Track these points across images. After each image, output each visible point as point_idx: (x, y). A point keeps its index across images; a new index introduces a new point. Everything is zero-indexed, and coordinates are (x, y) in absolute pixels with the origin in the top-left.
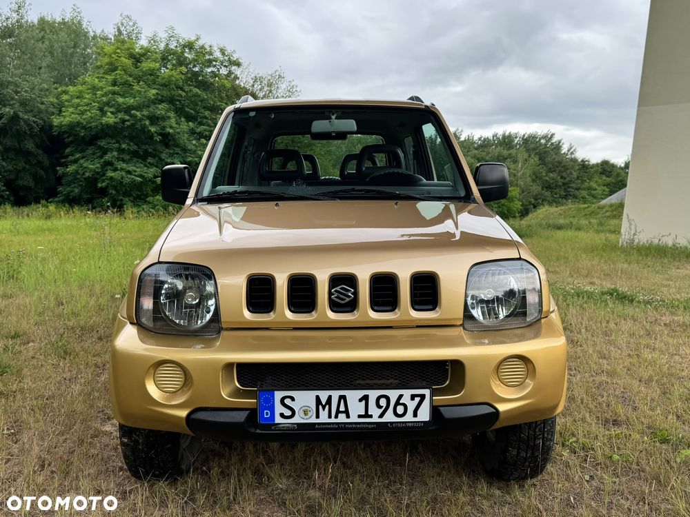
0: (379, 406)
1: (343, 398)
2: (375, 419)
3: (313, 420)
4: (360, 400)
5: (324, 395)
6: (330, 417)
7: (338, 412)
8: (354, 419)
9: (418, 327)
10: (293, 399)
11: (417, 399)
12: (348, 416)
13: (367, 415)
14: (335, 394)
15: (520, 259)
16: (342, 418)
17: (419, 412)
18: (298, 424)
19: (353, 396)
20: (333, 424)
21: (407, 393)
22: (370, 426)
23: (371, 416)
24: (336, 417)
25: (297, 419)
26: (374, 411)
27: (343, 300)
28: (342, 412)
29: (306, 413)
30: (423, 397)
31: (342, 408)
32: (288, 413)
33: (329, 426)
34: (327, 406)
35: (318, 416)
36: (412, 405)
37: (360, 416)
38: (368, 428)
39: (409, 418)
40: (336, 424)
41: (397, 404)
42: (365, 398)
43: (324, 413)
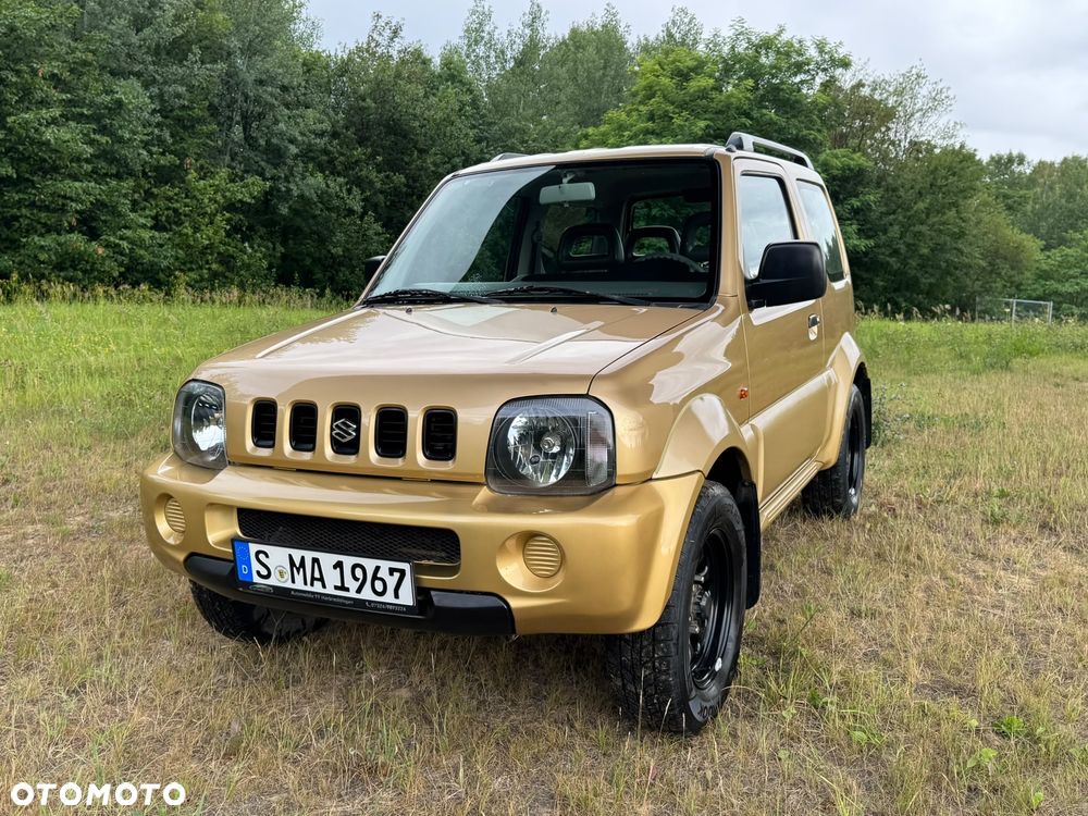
0: (356, 579)
1: (315, 560)
2: (352, 594)
3: (289, 585)
4: (335, 567)
5: (297, 554)
6: (306, 584)
7: (313, 579)
8: (330, 590)
9: (433, 481)
10: (267, 556)
11: (397, 575)
12: (324, 586)
13: (343, 588)
14: (309, 555)
15: (586, 396)
16: (317, 587)
17: (400, 592)
18: (274, 588)
19: (328, 560)
20: (309, 592)
21: (385, 565)
22: (347, 602)
23: (347, 590)
24: (312, 585)
25: (272, 581)
26: (352, 585)
27: (343, 437)
28: (317, 579)
29: (281, 574)
30: (403, 572)
31: (317, 575)
32: (264, 572)
33: (306, 595)
34: (301, 570)
35: (293, 581)
36: (392, 581)
37: (336, 588)
38: (344, 605)
39: (389, 598)
40: (313, 593)
41: (375, 577)
42: (339, 565)
43: (299, 578)
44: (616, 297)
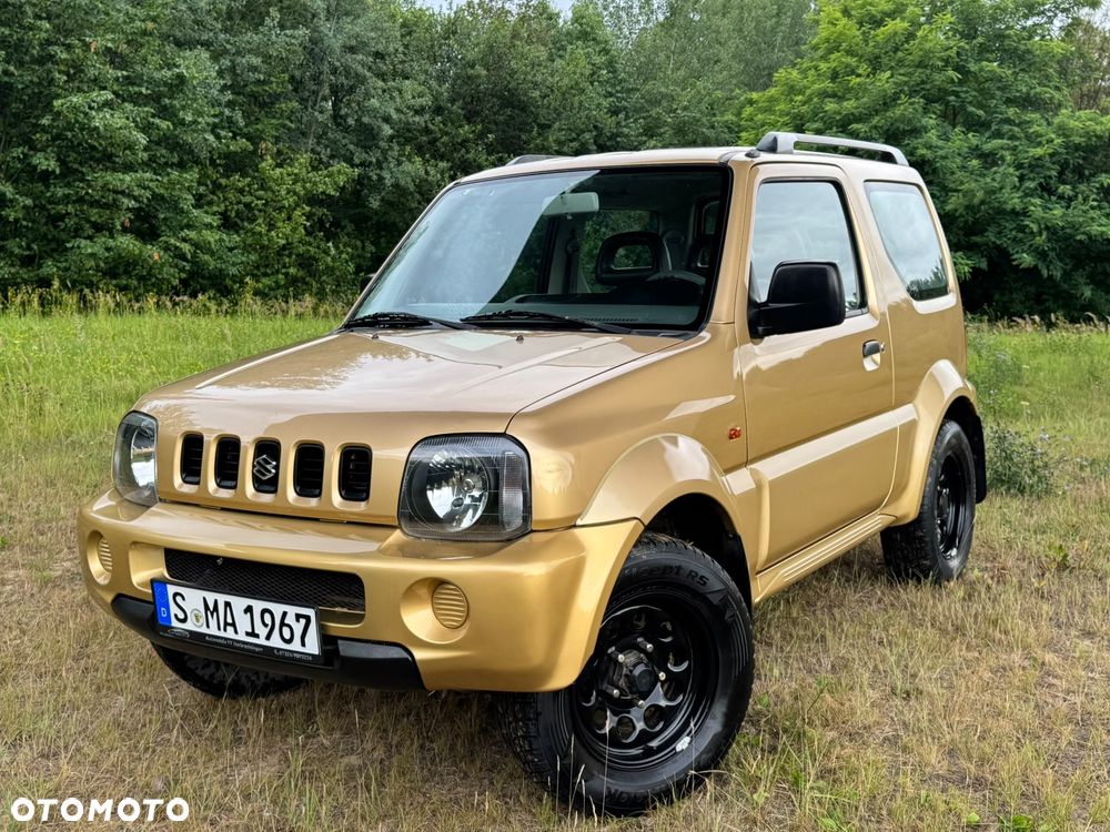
0: (266, 625)
1: (228, 604)
2: (262, 641)
3: (204, 630)
4: (246, 612)
5: (211, 597)
6: (219, 629)
7: (226, 624)
8: (242, 637)
9: (349, 523)
10: (184, 599)
11: (303, 621)
12: (236, 632)
13: (253, 634)
14: (222, 598)
15: (503, 435)
16: (230, 633)
17: (306, 640)
18: (191, 632)
19: (239, 603)
20: (223, 638)
21: (292, 610)
22: (257, 649)
23: (257, 636)
24: (225, 630)
25: (189, 626)
26: (262, 631)
27: (264, 475)
28: (230, 624)
29: (197, 618)
30: (308, 618)
31: (229, 620)
32: (181, 616)
33: (220, 641)
34: (215, 614)
35: (208, 626)
36: (298, 628)
37: (248, 634)
38: (254, 652)
39: (296, 646)
40: (226, 639)
41: (283, 624)
42: (249, 610)
43: (213, 622)
44: (596, 324)
